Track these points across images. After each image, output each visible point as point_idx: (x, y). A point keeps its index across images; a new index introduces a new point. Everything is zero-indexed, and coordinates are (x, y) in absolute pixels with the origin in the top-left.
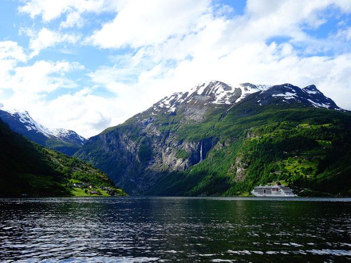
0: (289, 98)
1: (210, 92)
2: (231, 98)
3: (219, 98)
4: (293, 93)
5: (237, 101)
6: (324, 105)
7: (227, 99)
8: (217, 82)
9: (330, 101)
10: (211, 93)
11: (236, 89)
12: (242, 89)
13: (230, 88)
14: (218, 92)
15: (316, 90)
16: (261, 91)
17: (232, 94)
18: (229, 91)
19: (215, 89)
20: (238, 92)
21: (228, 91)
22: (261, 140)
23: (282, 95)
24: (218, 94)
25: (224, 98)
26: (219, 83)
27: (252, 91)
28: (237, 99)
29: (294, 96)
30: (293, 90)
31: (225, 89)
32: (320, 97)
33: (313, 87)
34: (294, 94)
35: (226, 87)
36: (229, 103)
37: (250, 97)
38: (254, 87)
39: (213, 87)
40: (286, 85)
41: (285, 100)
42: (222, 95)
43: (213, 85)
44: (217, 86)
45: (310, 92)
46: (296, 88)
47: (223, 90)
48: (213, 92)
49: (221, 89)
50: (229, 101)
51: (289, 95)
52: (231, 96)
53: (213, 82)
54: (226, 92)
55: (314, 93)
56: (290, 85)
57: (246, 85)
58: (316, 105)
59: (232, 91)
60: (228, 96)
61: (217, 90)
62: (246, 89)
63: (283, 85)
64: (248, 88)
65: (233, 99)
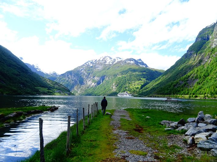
1: (105, 60)
5: (114, 63)
6: (144, 66)
8: (108, 56)
9: (146, 64)
12: (116, 59)
13: (112, 59)
14: (107, 60)
15: (141, 60)
16: (122, 60)
20: (115, 60)
21: (111, 60)
23: (129, 62)
25: (109, 62)
27: (120, 60)
31: (110, 59)
32: (143, 63)
33: (140, 60)
34: (134, 62)
35: (111, 58)
36: (111, 64)
37: (119, 62)
38: (120, 59)
42: (109, 61)
43: (106, 57)
44: (107, 58)
45: (139, 61)
46: (134, 60)
49: (109, 59)
51: (132, 62)
52: (112, 61)
55: (140, 61)
56: (132, 58)
57: (117, 58)
58: (141, 66)
59: (112, 60)
64: (118, 59)
65: (113, 63)
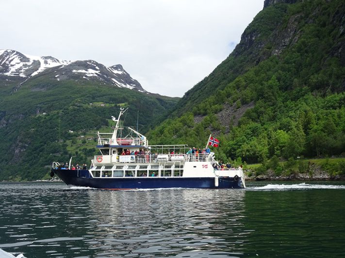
0: (91, 75)
1: (3, 62)
2: (27, 71)
3: (13, 69)
4: (97, 70)
5: (33, 75)
6: (128, 86)
7: (22, 71)
8: (14, 51)
9: (136, 83)
10: (5, 63)
11: (34, 61)
12: (42, 61)
13: (28, 60)
14: (12, 63)
15: (122, 69)
16: (61, 66)
17: (29, 66)
18: (27, 63)
19: (10, 59)
20: (37, 64)
21: (24, 63)
22: (47, 118)
23: (84, 71)
24: (12, 65)
25: (18, 71)
26: (15, 53)
27: (52, 65)
28: (33, 72)
29: (96, 74)
30: (97, 68)
31: (21, 60)
32: (126, 78)
33: (119, 67)
34: (97, 72)
35: (23, 58)
36: (24, 76)
37: (49, 72)
38: (55, 60)
39: (8, 57)
40: (90, 61)
41: (86, 76)
42: (17, 67)
43: (8, 54)
44: (12, 56)
45: (115, 72)
46: (101, 66)
47: (19, 61)
48: (7, 62)
49: (17, 60)
50: (25, 73)
51: (91, 72)
52: (27, 68)
53: (9, 51)
54: (22, 64)
55: (120, 73)
56: (94, 61)
57: (46, 58)
58: (120, 84)
59: (29, 64)
60: (24, 69)
61: (12, 60)
62: (46, 63)
63: (86, 61)
64: (49, 61)
65: (28, 72)
